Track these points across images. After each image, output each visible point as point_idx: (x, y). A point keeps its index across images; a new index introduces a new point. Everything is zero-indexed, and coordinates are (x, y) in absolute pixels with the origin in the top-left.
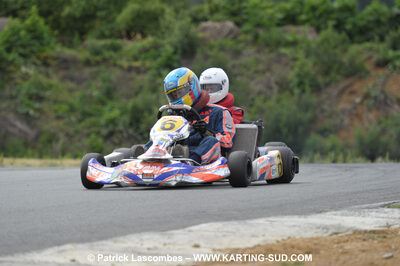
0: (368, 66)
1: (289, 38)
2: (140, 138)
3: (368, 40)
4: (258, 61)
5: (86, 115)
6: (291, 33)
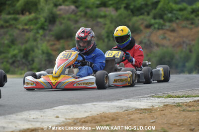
0: (142, 28)
1: (102, 14)
2: (28, 64)
4: (87, 25)
6: (103, 11)
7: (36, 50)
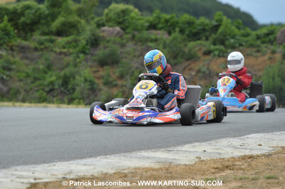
0: (199, 54)
1: (153, 37)
2: (68, 93)
3: (199, 39)
4: (135, 50)
5: (36, 79)
6: (154, 34)
7: (77, 77)
